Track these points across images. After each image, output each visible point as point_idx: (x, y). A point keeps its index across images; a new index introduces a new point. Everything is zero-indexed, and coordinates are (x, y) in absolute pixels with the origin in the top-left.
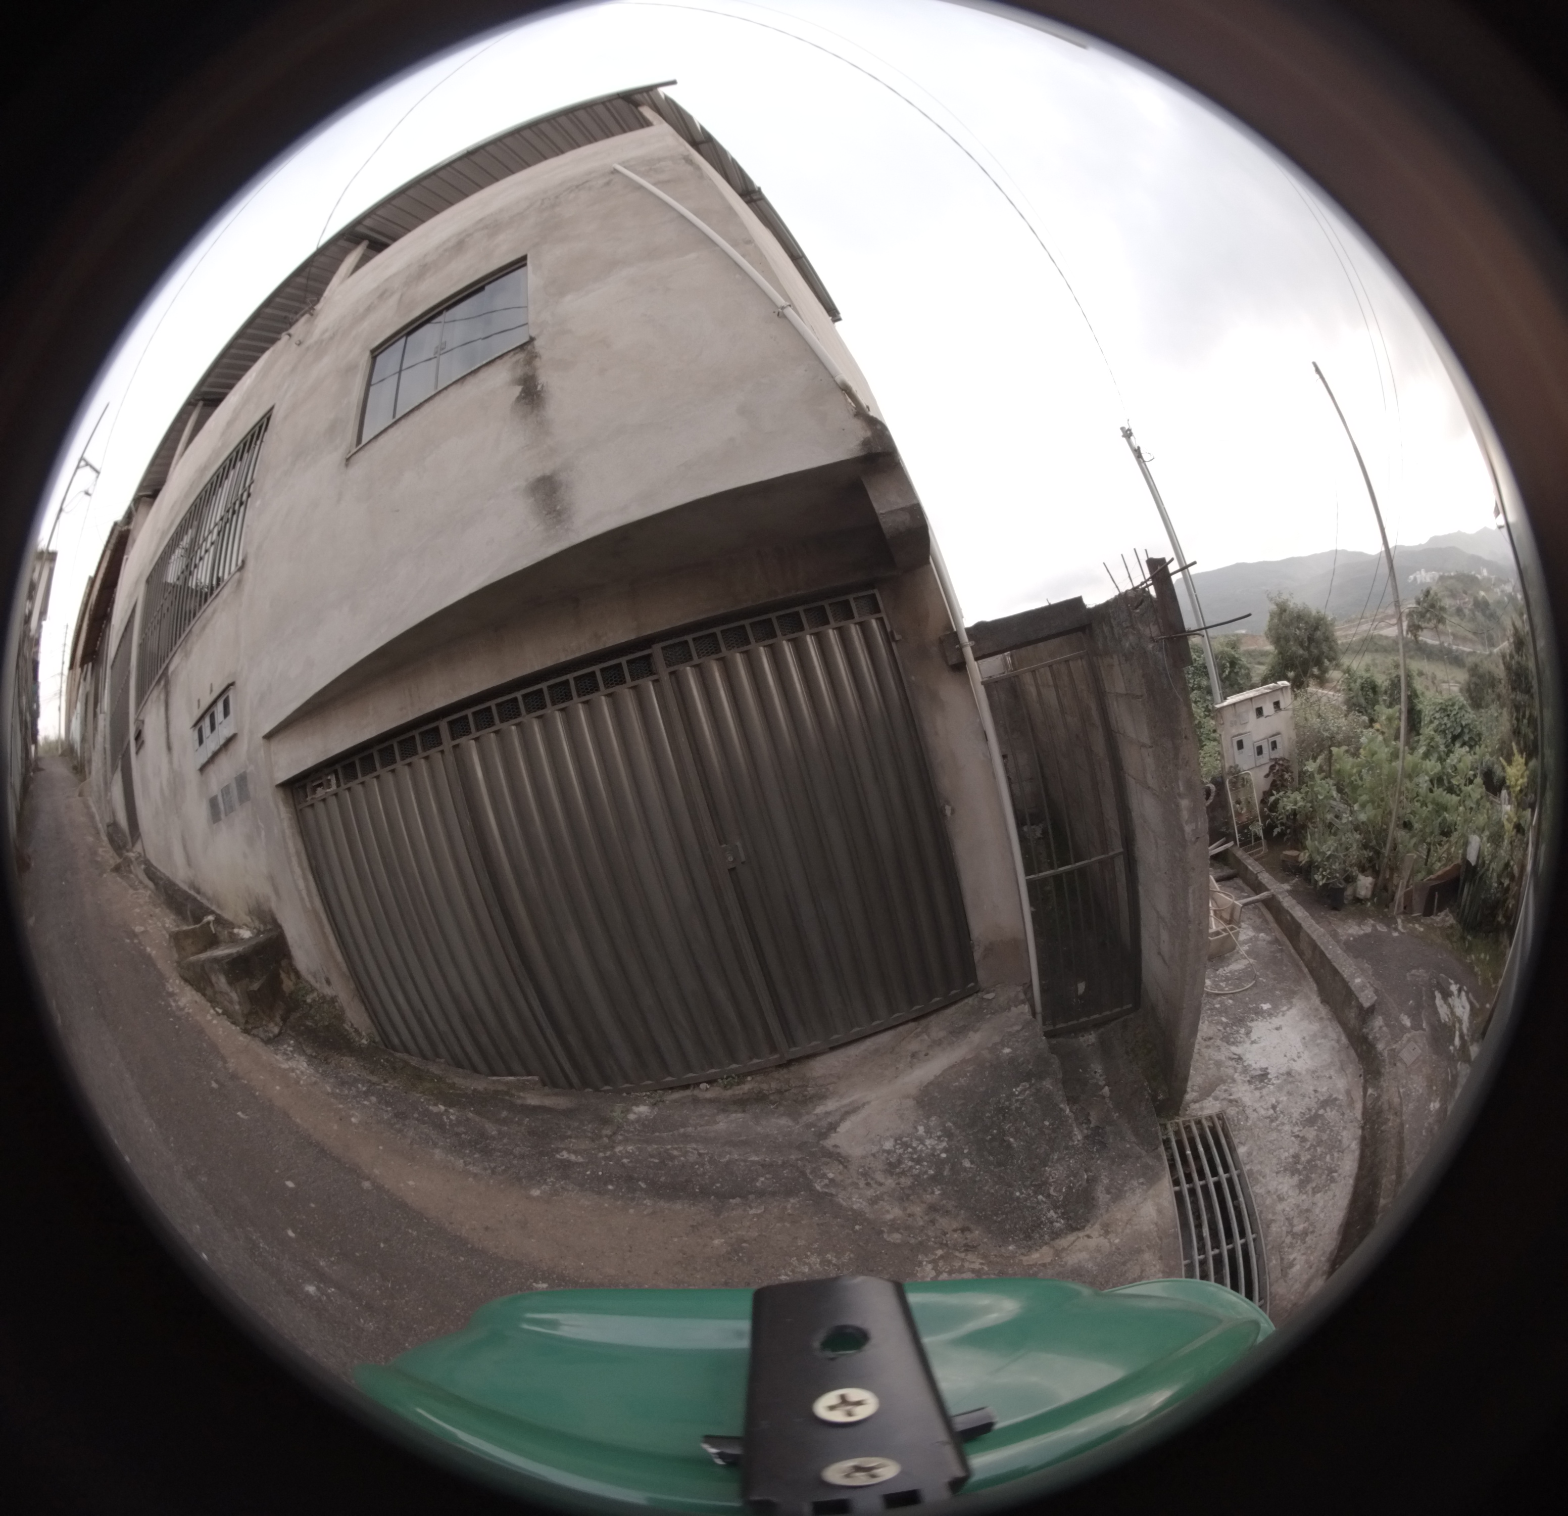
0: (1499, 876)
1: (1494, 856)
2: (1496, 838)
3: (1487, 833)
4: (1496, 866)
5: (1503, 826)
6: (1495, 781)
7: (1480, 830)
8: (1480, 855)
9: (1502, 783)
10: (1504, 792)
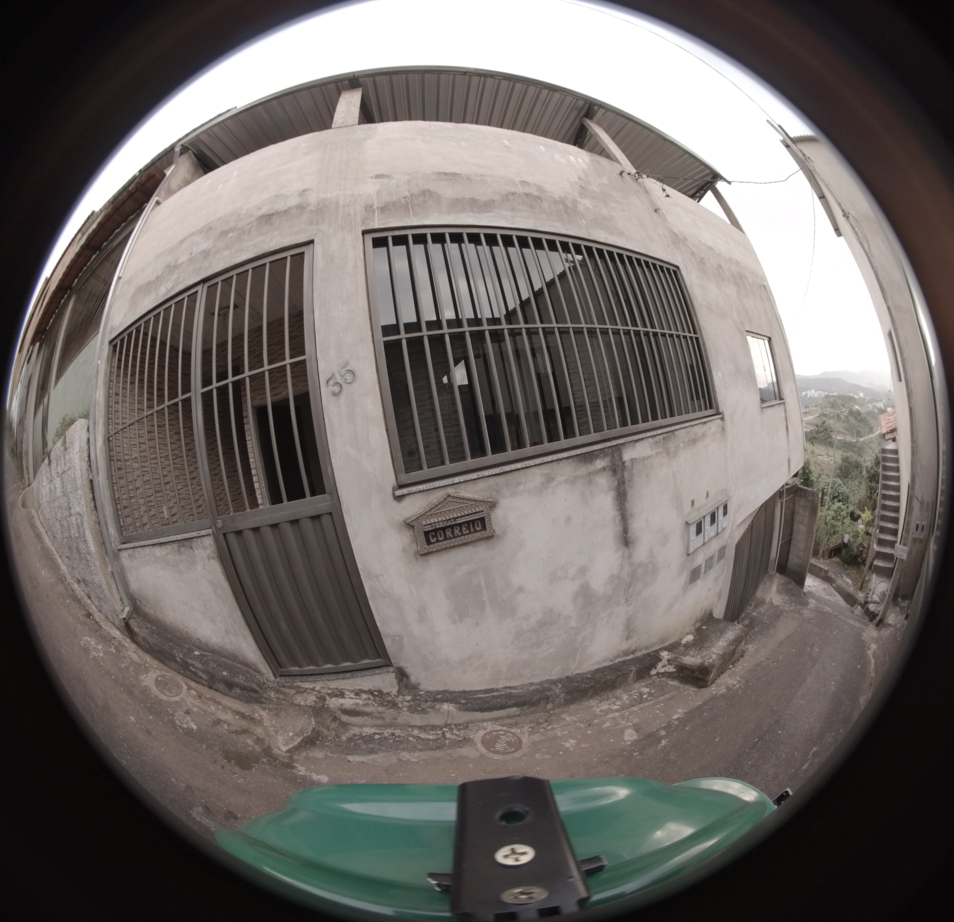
0: (858, 547)
1: (853, 542)
2: (856, 535)
3: (851, 534)
4: (856, 545)
5: (859, 533)
6: (855, 516)
7: (849, 533)
8: (849, 541)
9: (859, 517)
10: (860, 521)
